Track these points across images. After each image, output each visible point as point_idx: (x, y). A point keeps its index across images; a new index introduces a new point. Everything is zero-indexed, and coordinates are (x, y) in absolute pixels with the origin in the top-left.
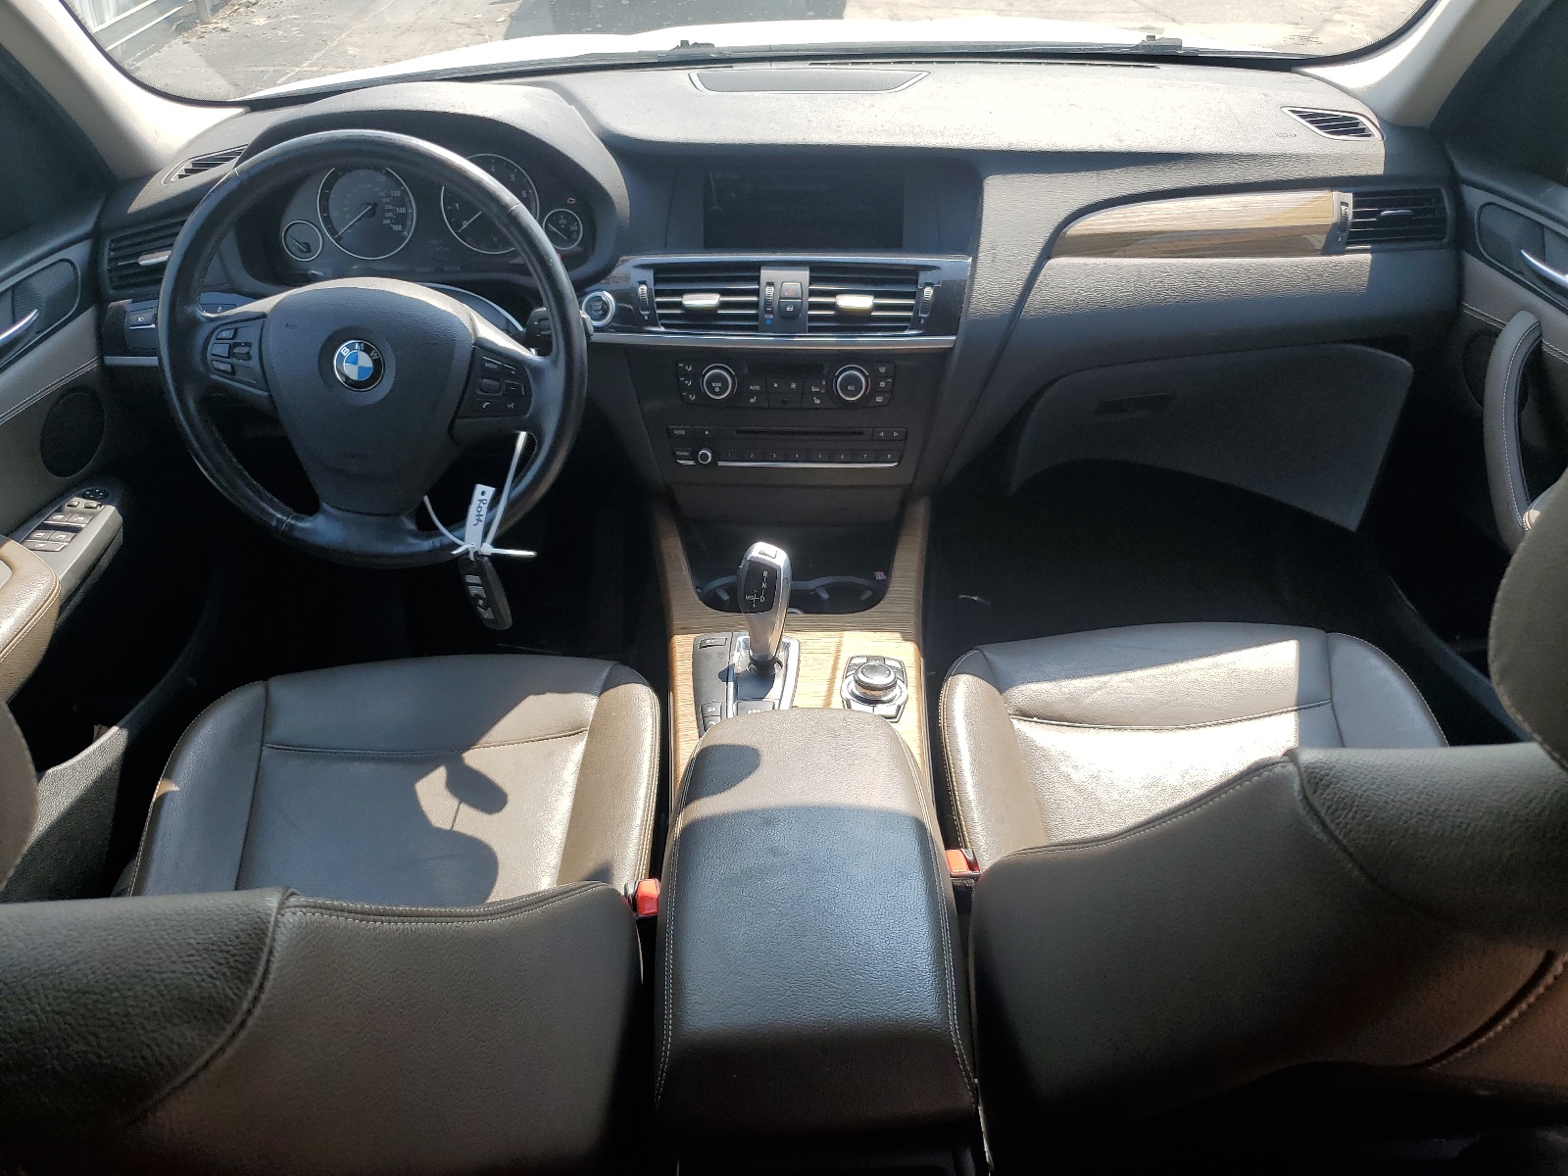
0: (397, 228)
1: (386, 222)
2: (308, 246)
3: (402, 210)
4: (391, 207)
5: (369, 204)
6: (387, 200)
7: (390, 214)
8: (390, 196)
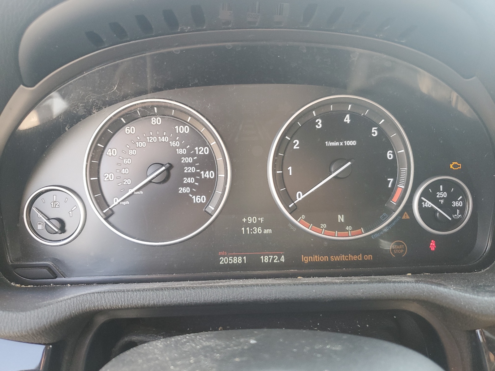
0: (199, 199)
1: (184, 190)
2: (62, 223)
3: (208, 175)
4: (192, 170)
5: (163, 165)
6: (190, 160)
7: (191, 180)
8: (194, 155)
